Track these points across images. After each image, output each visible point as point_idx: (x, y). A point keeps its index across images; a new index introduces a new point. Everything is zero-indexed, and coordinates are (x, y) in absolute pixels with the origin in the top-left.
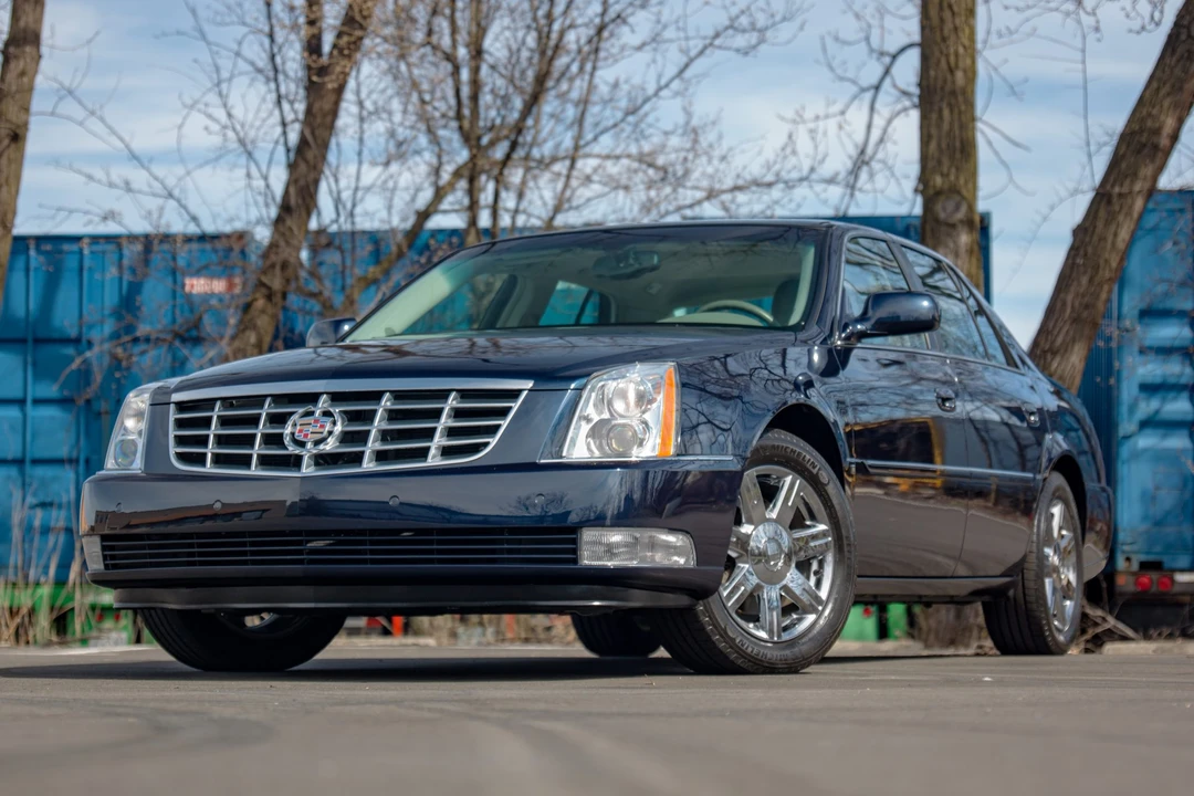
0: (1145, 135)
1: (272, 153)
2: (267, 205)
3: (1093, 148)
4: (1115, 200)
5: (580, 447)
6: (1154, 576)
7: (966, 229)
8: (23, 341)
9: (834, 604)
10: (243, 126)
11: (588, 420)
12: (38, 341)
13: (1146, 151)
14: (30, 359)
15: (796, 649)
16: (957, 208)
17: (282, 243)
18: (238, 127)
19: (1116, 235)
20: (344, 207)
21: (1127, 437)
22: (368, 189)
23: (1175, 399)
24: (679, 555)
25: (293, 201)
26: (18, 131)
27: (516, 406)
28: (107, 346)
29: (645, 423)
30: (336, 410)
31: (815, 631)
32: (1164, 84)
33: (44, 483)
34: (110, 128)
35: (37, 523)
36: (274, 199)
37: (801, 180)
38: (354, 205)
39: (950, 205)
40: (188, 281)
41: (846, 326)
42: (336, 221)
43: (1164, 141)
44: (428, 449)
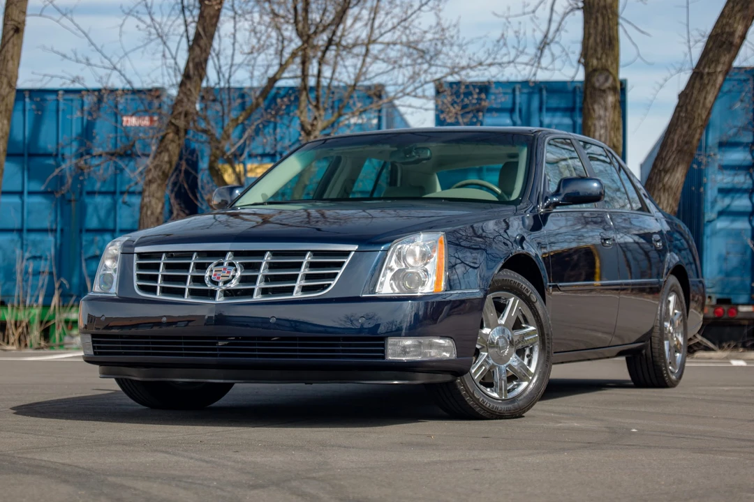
0: (725, 36)
1: (179, 43)
2: (175, 76)
3: (691, 44)
4: (705, 77)
5: (386, 287)
6: (726, 308)
7: (612, 93)
8: (22, 155)
9: (539, 375)
10: (160, 25)
11: (391, 269)
12: (31, 155)
13: (725, 46)
14: (26, 167)
15: (516, 404)
16: (607, 79)
17: (185, 100)
18: (157, 26)
19: (705, 98)
20: (223, 76)
21: (710, 222)
22: (240, 65)
23: (740, 197)
24: (447, 352)
25: (191, 72)
26: (19, 26)
27: (347, 261)
28: (74, 161)
29: (426, 271)
30: (237, 262)
31: (527, 392)
32: (737, 4)
33: (35, 244)
34: (77, 25)
35: (30, 270)
36: (179, 71)
37: (509, 62)
38: (230, 76)
39: (602, 79)
40: (125, 119)
41: (546, 199)
42: (219, 83)
43: (737, 40)
44: (294, 287)
